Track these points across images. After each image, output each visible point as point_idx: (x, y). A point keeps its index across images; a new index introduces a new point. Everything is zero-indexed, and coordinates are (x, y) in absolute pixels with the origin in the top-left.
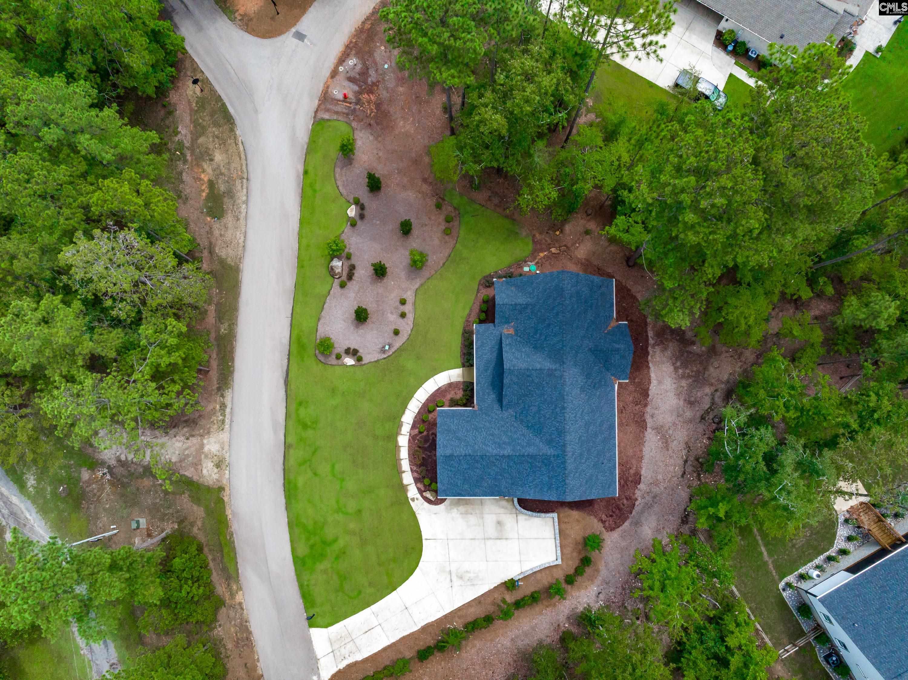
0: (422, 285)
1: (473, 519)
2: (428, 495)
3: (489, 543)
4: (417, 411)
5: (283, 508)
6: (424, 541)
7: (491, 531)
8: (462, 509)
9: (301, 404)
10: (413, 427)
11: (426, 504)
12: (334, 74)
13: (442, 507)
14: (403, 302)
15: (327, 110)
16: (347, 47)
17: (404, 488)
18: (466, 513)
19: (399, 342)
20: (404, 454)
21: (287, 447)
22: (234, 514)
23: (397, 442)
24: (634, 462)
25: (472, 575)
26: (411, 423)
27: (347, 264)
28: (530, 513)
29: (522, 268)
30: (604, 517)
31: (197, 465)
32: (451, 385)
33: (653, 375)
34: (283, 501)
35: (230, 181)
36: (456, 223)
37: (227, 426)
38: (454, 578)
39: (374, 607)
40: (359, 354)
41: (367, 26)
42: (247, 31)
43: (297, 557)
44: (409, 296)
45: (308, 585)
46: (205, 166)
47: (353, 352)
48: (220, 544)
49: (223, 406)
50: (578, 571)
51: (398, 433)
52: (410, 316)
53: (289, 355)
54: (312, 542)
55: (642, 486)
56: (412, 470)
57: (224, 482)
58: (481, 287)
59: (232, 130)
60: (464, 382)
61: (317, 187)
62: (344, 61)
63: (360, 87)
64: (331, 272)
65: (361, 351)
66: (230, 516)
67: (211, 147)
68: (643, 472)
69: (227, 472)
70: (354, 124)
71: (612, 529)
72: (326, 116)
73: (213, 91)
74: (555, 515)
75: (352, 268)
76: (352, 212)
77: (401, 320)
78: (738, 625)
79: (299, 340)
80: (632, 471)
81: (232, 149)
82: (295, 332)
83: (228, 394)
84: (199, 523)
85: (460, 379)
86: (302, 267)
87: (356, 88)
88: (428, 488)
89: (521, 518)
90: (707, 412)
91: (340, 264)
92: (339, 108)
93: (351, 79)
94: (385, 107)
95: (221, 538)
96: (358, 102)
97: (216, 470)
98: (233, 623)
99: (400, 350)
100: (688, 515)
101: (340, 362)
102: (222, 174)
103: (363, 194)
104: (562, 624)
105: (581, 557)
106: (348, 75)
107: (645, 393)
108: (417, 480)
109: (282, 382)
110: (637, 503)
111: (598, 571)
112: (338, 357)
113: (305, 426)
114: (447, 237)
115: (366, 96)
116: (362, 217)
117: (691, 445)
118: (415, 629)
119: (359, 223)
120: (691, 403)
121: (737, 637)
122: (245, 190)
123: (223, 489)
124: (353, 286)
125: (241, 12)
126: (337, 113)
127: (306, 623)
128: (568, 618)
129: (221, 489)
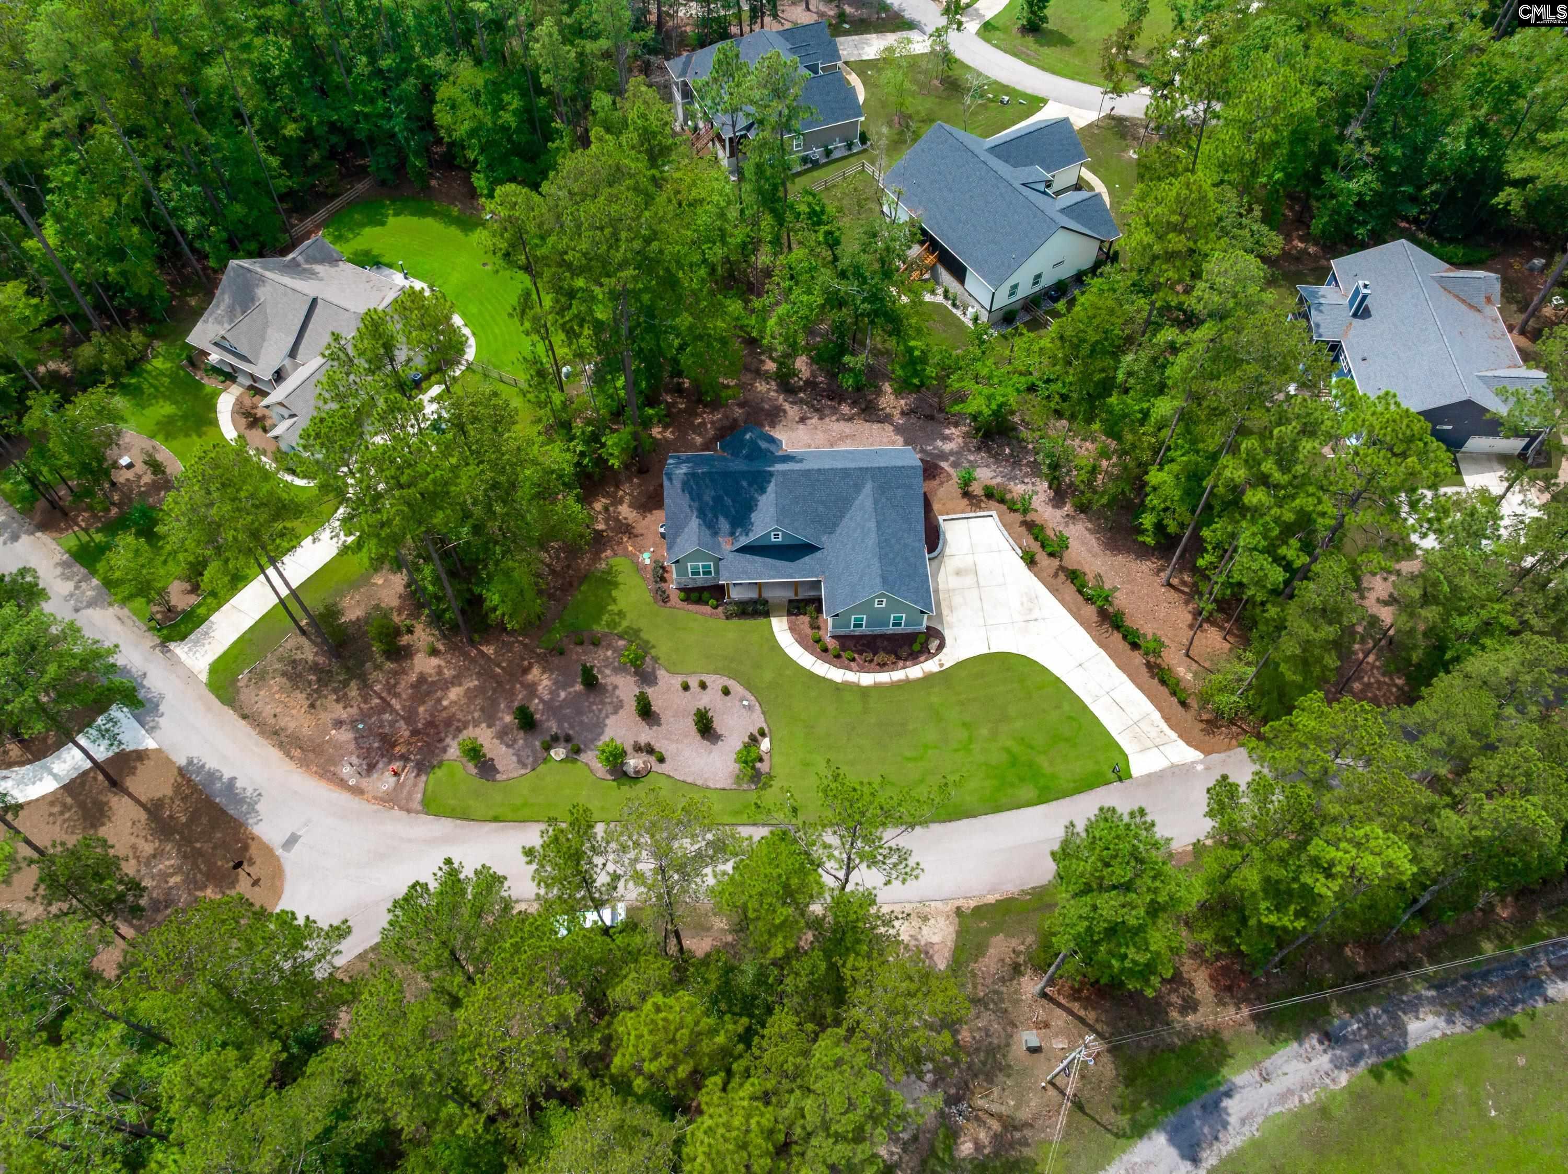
2: (932, 648)
3: (983, 583)
4: (827, 665)
6: (993, 650)
7: (969, 580)
10: (848, 668)
11: (945, 650)
12: (357, 791)
14: (686, 687)
16: (322, 776)
17: (928, 676)
18: (951, 608)
19: (738, 689)
20: (883, 677)
23: (869, 687)
25: (1025, 600)
26: (842, 671)
27: (631, 754)
28: (941, 542)
29: (646, 566)
32: (792, 629)
36: (586, 634)
39: (1087, 700)
40: (755, 734)
44: (677, 681)
47: (753, 741)
50: (1001, 500)
51: (858, 685)
52: (704, 677)
54: (1015, 780)
56: (904, 668)
57: (947, 908)
58: (669, 605)
60: (789, 614)
61: (518, 801)
62: (341, 780)
63: (383, 756)
64: (642, 773)
65: (750, 732)
66: (998, 896)
69: (933, 904)
70: (436, 760)
71: (947, 474)
74: (941, 519)
75: (638, 748)
76: (558, 753)
77: (709, 688)
85: (785, 620)
87: (384, 761)
88: (924, 648)
89: (948, 551)
91: (632, 763)
92: (410, 782)
93: (371, 768)
94: (419, 725)
96: (405, 758)
97: (932, 921)
99: (749, 687)
101: (765, 757)
103: (536, 740)
104: (1066, 513)
105: (986, 500)
106: (363, 773)
108: (916, 661)
112: (760, 759)
114: (603, 644)
115: (398, 748)
116: (568, 739)
118: (1104, 654)
119: (575, 742)
123: (958, 908)
124: (664, 747)
128: (1058, 509)
129: (959, 912)
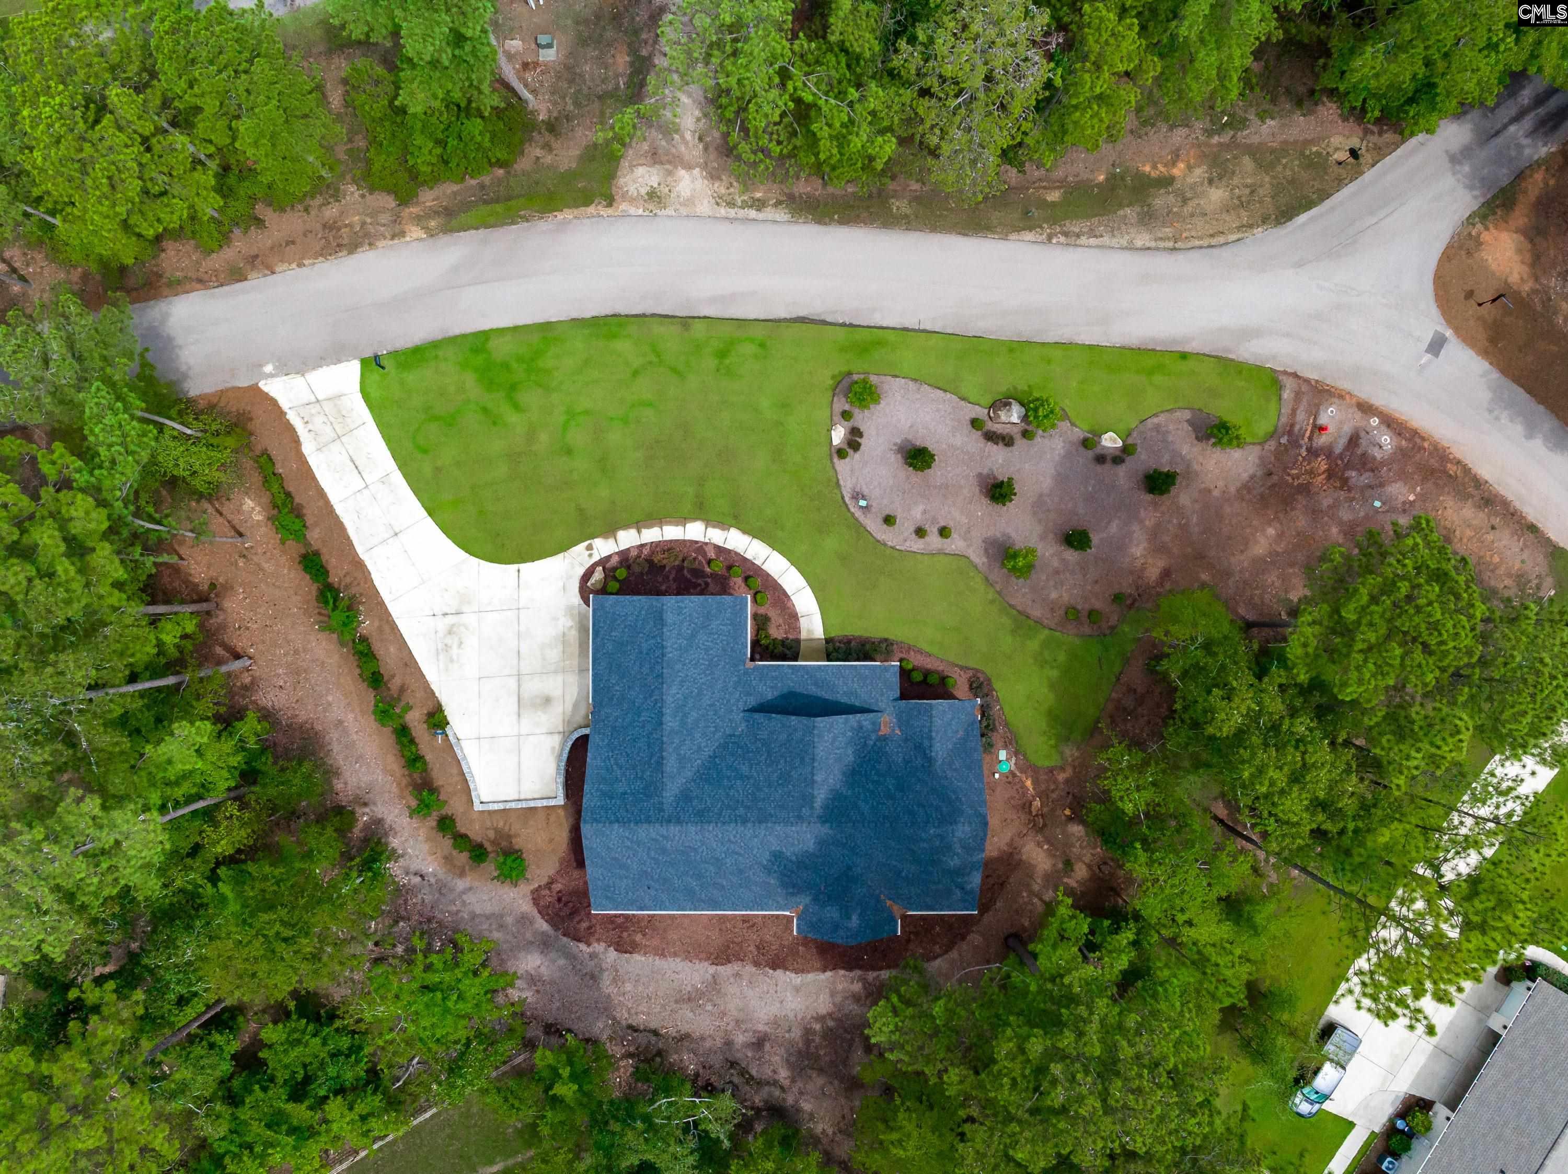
0: (976, 567)
1: (554, 654)
2: (598, 575)
3: (512, 683)
4: (748, 556)
5: (575, 315)
6: (515, 567)
7: (534, 687)
8: (574, 634)
9: (762, 345)
10: (720, 550)
11: (581, 571)
12: (1366, 408)
13: (576, 599)
14: (944, 532)
15: (1298, 395)
16: (1415, 433)
17: (610, 532)
18: (565, 643)
19: (873, 525)
20: (672, 533)
21: (686, 322)
22: (566, 222)
23: (695, 519)
24: (655, 942)
25: (455, 651)
26: (727, 546)
27: (1015, 432)
28: (565, 756)
29: (1005, 747)
30: (557, 887)
31: (655, 157)
32: (793, 617)
33: (810, 977)
34: (588, 315)
35: (1169, 216)
36: (1087, 629)
37: (723, 211)
38: (450, 620)
39: (398, 478)
40: (850, 451)
41: (1452, 469)
42: (1449, 247)
43: (487, 339)
44: (956, 544)
45: (436, 357)
46: (1198, 171)
47: (854, 441)
48: (509, 198)
49: (759, 205)
50: (460, 839)
51: (708, 523)
52: (917, 545)
53: (851, 325)
54: (514, 365)
55: (612, 954)
56: (642, 546)
57: (624, 206)
58: (970, 673)
59: (1265, 220)
60: (798, 641)
61: (1158, 379)
62: (1389, 426)
63: (1341, 456)
64: (1001, 403)
65: (857, 456)
66: (560, 216)
67: (1236, 181)
68: (637, 957)
69: (640, 212)
70: (1271, 445)
71: (536, 901)
72: (1287, 394)
73: (1340, 183)
74: (560, 801)
75: (1007, 441)
76: (1111, 441)
77: (912, 529)
78: (363, 1118)
79: (880, 343)
80: (638, 938)
81: (1231, 220)
82: (891, 336)
83: (782, 215)
84: (548, 159)
85: (804, 635)
86: (1011, 350)
87: (1338, 449)
88: (610, 574)
89: (556, 740)
90: (743, 1072)
91: (1015, 418)
92: (1301, 416)
93: (1354, 440)
94: (1302, 500)
95: (522, 200)
96: (1313, 453)
97: (643, 191)
98: (369, 220)
99: (859, 527)
100: (561, 1036)
101: (837, 417)
102: (1185, 201)
103: (1143, 461)
104: (367, 810)
105: (487, 845)
106: (1362, 434)
107: (777, 963)
108: (624, 555)
109: (802, 313)
110: (583, 946)
111: (462, 874)
112: (846, 415)
113: (722, 354)
114: (1062, 612)
115: (1324, 467)
116: (1101, 459)
117: (686, 1043)
118: (360, 550)
119: (1090, 454)
120: (759, 1043)
121: (342, 1116)
122: (1153, 244)
123: (610, 205)
124: (973, 442)
125: (1486, 236)
126: (1294, 411)
127: (369, 353)
128: (379, 822)
129: (610, 201)
